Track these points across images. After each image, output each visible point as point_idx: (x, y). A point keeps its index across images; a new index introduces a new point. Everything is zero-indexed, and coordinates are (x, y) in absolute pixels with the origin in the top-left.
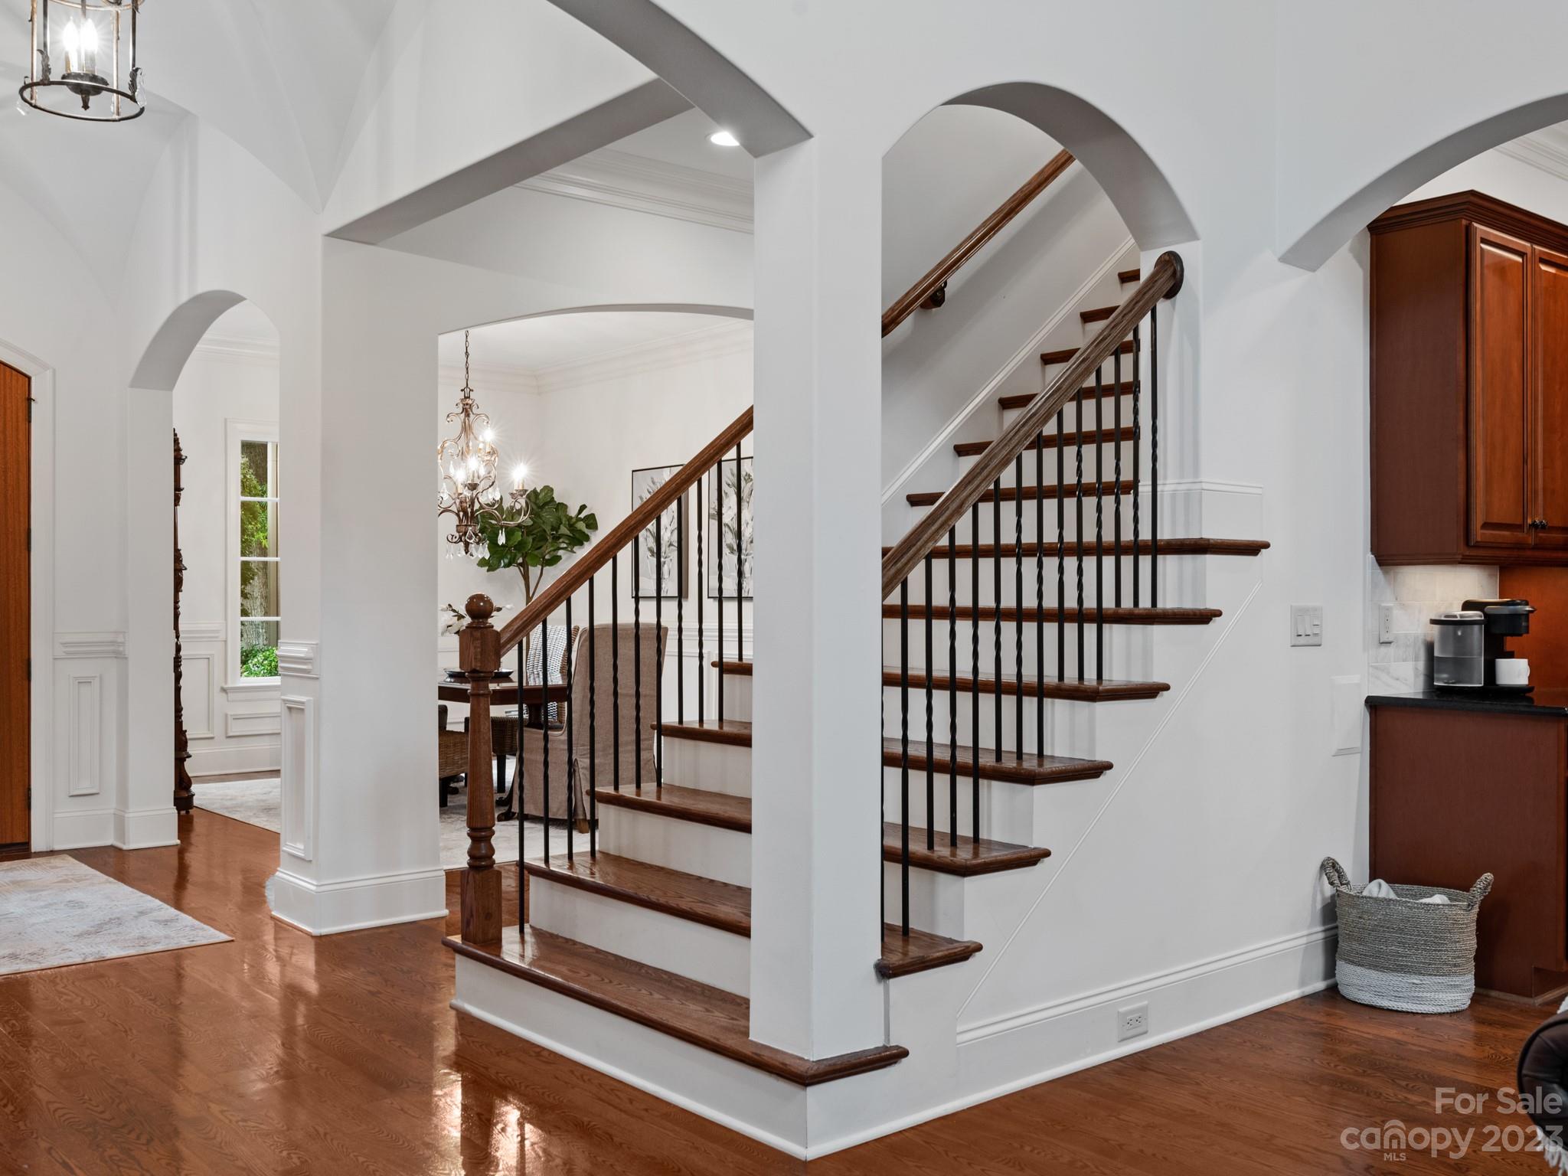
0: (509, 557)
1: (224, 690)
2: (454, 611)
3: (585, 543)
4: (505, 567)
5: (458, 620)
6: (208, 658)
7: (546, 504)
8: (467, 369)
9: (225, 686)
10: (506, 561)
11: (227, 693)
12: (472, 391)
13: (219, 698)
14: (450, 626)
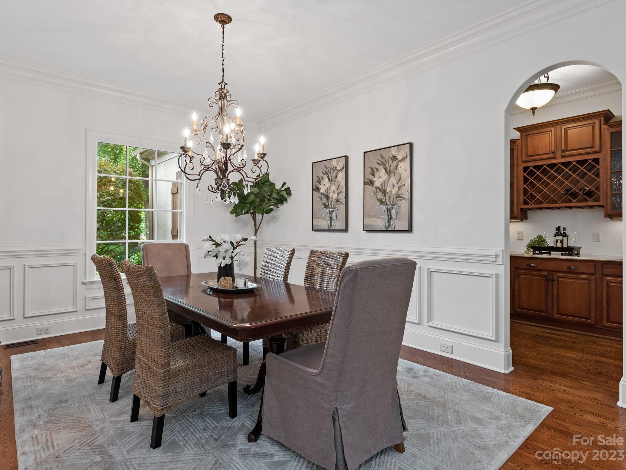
0: (247, 208)
1: (84, 283)
2: (213, 240)
3: (284, 202)
4: (244, 214)
5: (216, 247)
6: (74, 265)
7: (265, 182)
8: (223, 68)
9: (84, 281)
10: (246, 210)
11: (86, 285)
12: (227, 84)
13: (80, 288)
14: (210, 251)
